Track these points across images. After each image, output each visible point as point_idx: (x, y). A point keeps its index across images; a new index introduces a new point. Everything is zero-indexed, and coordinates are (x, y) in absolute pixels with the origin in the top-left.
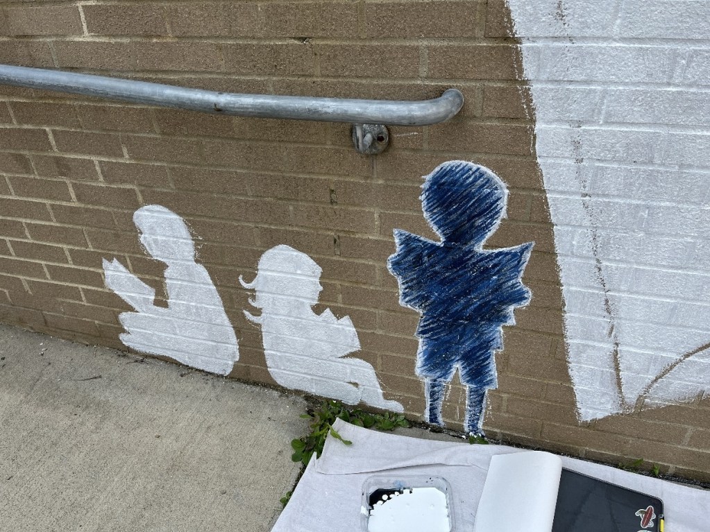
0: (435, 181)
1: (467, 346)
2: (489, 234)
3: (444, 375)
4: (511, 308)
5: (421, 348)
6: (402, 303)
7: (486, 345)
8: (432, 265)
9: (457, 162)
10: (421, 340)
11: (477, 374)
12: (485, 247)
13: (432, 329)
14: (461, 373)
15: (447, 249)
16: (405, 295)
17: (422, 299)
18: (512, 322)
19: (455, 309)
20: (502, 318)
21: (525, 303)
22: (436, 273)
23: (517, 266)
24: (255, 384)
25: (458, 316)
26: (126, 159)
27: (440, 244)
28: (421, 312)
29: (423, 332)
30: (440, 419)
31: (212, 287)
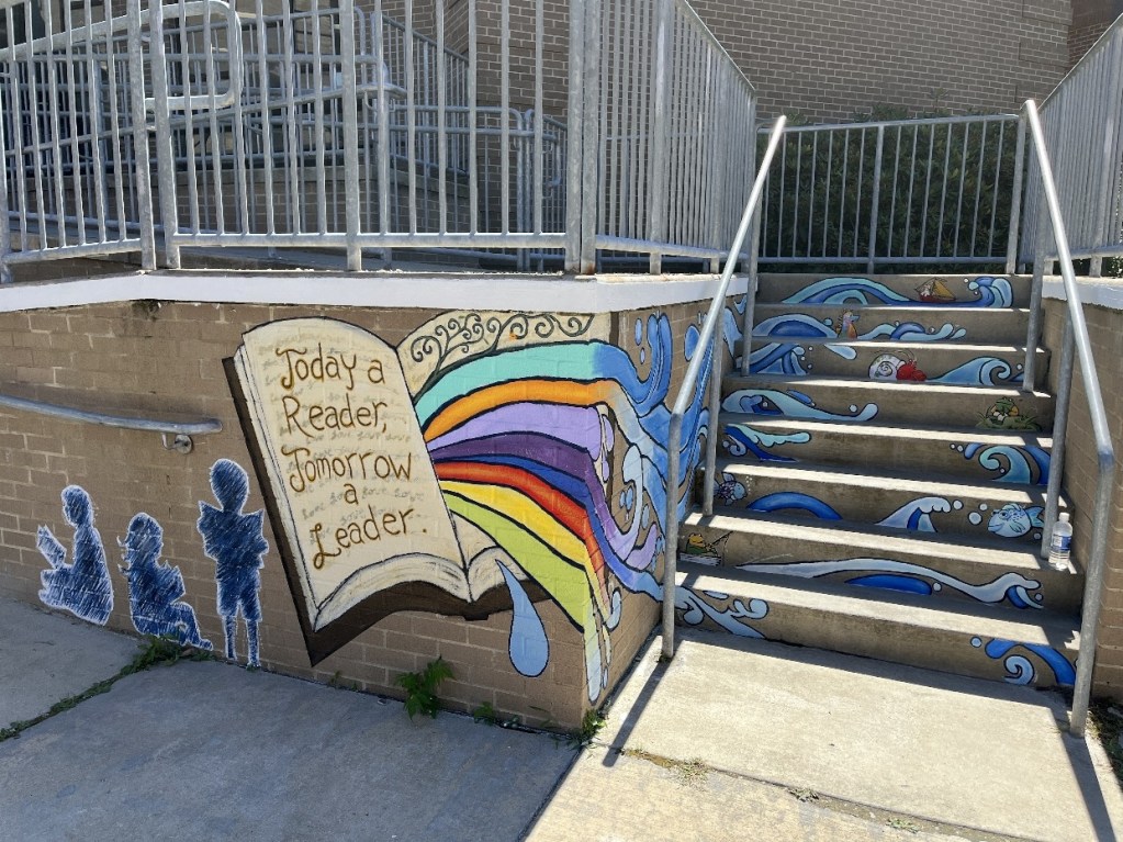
0: (216, 470)
1: (242, 588)
2: (244, 504)
3: (233, 612)
4: (260, 555)
5: (219, 590)
6: (206, 554)
7: (252, 585)
8: (219, 525)
9: (223, 460)
10: (218, 584)
11: (250, 610)
12: (243, 512)
13: (223, 574)
14: (242, 609)
15: (226, 513)
16: (208, 547)
17: (217, 550)
18: (262, 566)
19: (234, 556)
20: (257, 563)
21: (267, 551)
22: (222, 531)
23: (259, 524)
24: (123, 632)
25: (235, 562)
26: (64, 455)
27: (222, 510)
28: (216, 560)
29: (219, 577)
30: (234, 653)
31: (101, 546)
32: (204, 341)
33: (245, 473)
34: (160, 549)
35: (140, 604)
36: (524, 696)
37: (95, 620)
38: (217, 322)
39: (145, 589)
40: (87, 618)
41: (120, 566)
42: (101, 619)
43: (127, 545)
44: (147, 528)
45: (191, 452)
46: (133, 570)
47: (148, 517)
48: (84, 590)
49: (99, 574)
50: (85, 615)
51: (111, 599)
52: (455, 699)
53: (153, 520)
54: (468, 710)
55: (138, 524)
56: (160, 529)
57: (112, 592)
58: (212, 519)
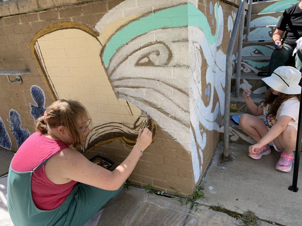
12: (45, 107)
15: (39, 108)
27: (37, 106)
31: (2, 122)
32: (16, 34)
33: (42, 91)
34: (21, 123)
35: (19, 143)
36: (165, 182)
37: (8, 149)
38: (19, 24)
39: (20, 137)
40: (5, 148)
41: (10, 129)
42: (9, 148)
43: (10, 121)
44: (15, 115)
45: (22, 83)
46: (14, 130)
47: (14, 110)
48: (2, 138)
49: (5, 133)
50: (4, 146)
51: (10, 141)
52: (136, 181)
53: (16, 112)
54: (142, 186)
55: (12, 113)
56: (19, 115)
57: (10, 139)
58: (35, 110)
